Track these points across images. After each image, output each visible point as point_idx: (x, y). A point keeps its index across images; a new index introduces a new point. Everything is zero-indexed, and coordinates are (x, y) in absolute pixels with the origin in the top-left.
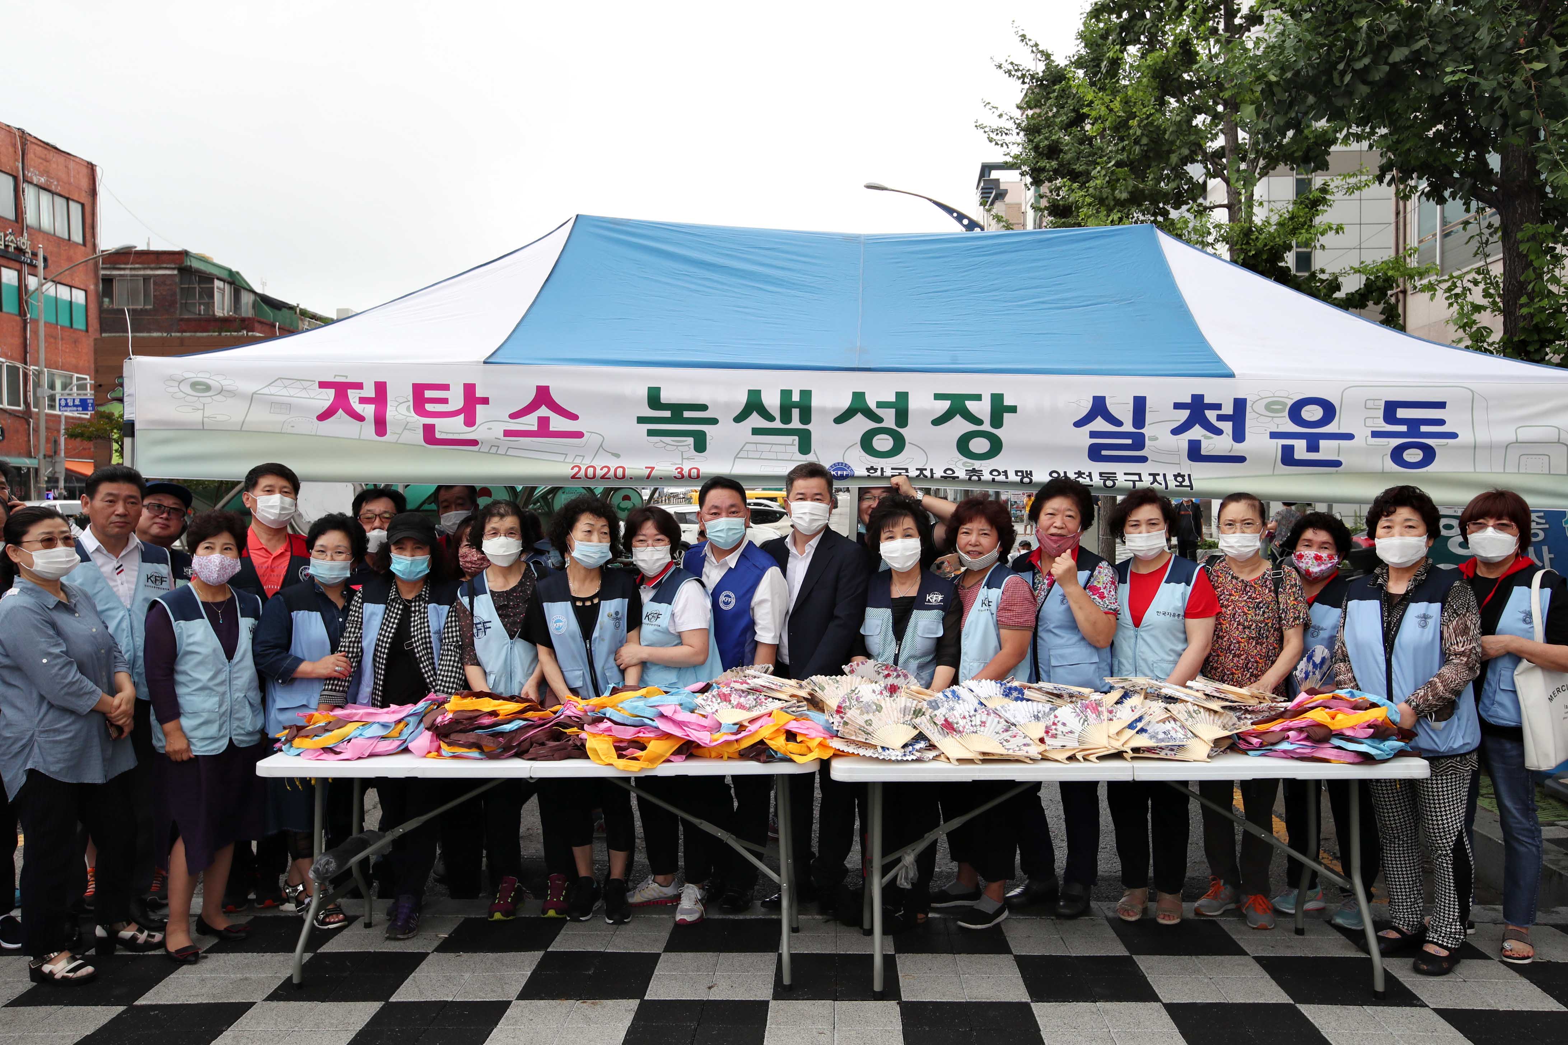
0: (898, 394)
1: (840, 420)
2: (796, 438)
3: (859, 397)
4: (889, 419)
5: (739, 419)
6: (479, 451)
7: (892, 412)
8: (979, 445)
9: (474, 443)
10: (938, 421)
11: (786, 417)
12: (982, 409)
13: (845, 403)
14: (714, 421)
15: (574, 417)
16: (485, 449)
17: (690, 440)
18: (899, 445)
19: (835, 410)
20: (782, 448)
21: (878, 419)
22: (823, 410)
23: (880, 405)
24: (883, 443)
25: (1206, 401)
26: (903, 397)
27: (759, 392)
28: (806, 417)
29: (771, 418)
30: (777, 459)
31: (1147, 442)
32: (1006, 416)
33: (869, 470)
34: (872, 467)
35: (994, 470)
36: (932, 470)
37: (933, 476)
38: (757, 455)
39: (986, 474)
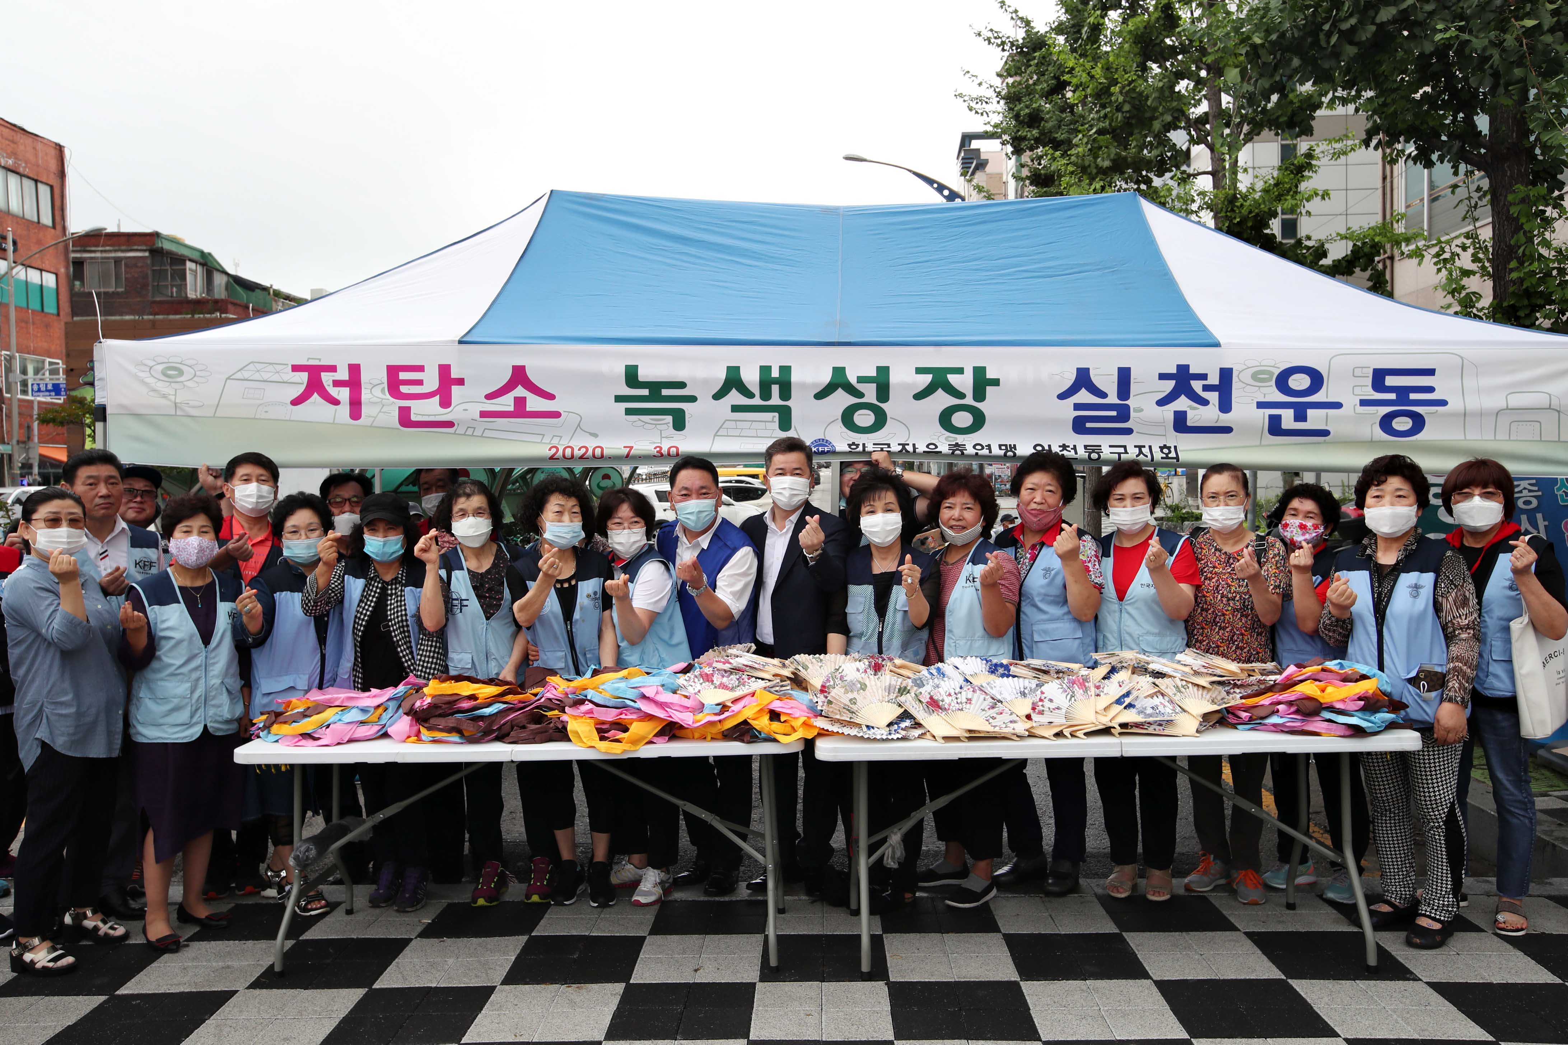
0: (879, 369)
1: (820, 396)
2: (777, 414)
3: (839, 371)
4: (870, 394)
5: (718, 396)
6: (455, 433)
7: (873, 387)
8: (962, 419)
9: (450, 424)
10: (920, 396)
11: (766, 394)
12: (964, 382)
13: (826, 378)
14: (692, 399)
15: (550, 397)
16: (460, 430)
17: (669, 419)
18: (881, 420)
19: (814, 385)
20: (762, 425)
21: (860, 395)
22: (803, 386)
23: (861, 380)
24: (864, 418)
25: (1191, 371)
26: (883, 371)
27: (737, 369)
28: (786, 393)
29: (750, 395)
30: (757, 437)
31: (1132, 414)
32: (989, 389)
33: (850, 445)
34: (853, 443)
35: (978, 445)
36: (914, 445)
37: (915, 451)
38: (737, 432)
39: (969, 448)
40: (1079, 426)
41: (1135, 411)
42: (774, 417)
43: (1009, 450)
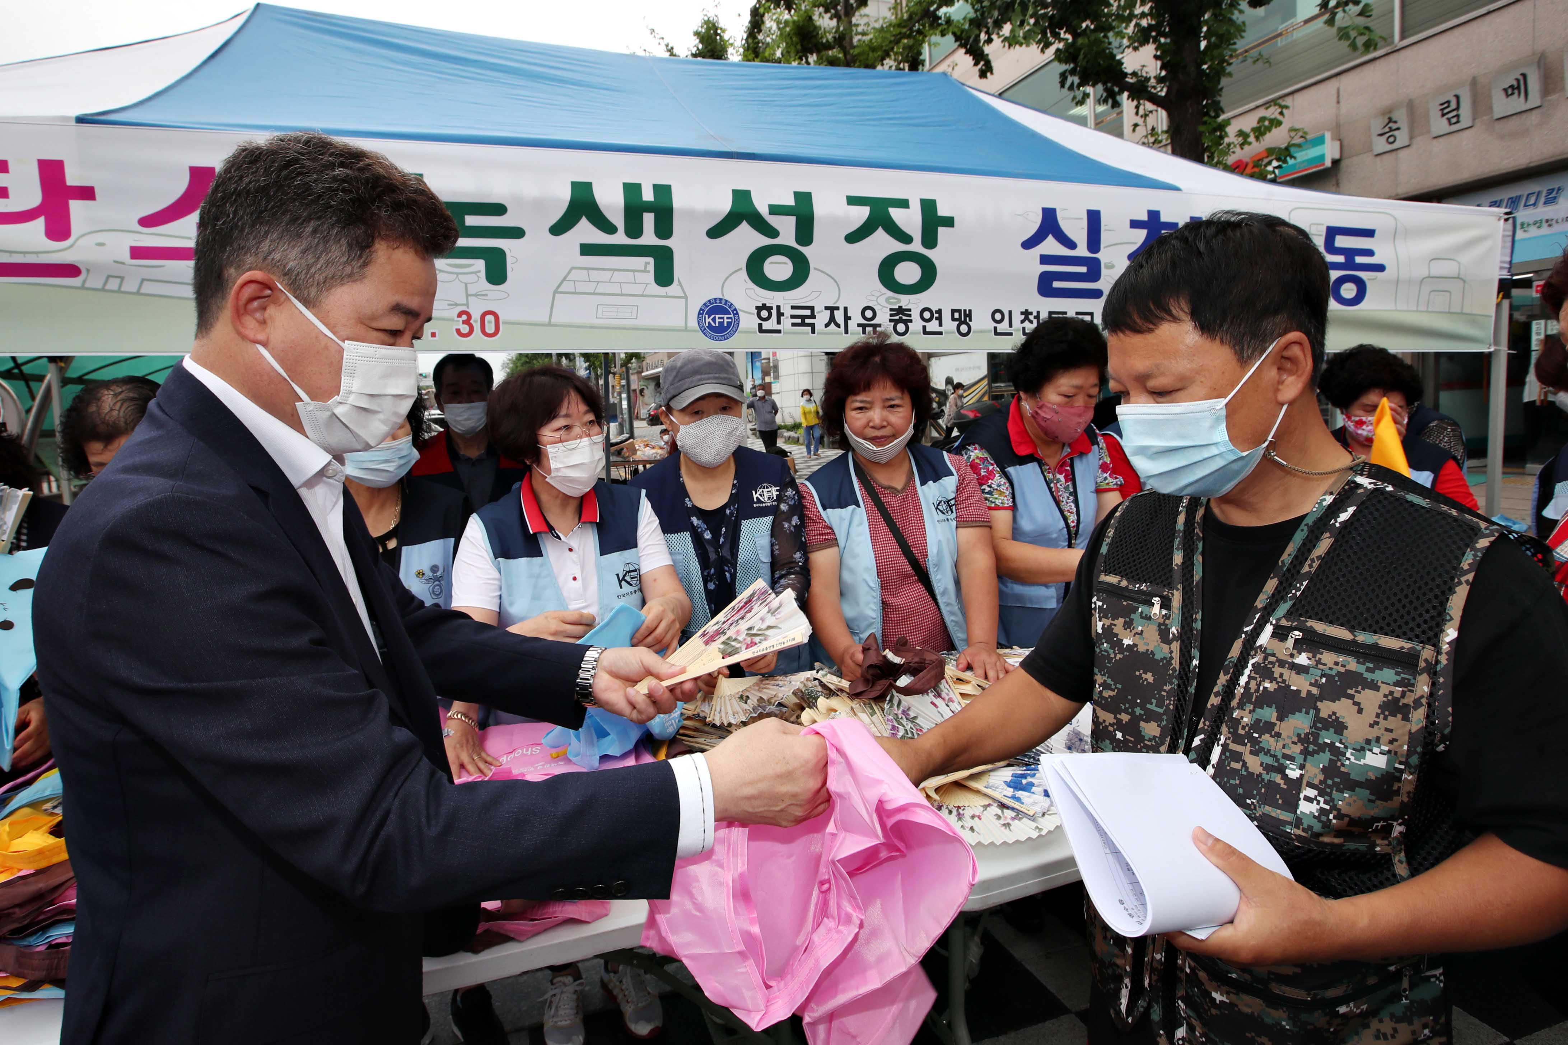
0: (797, 195)
1: (717, 232)
2: (651, 260)
3: (742, 197)
4: (787, 231)
5: (558, 229)
6: (83, 287)
7: (791, 220)
8: (907, 273)
9: (71, 270)
10: (854, 237)
11: (634, 228)
12: (909, 219)
13: (725, 205)
14: (517, 233)
16: (95, 282)
17: (480, 265)
18: (801, 271)
19: (708, 214)
20: (630, 276)
21: (772, 233)
22: (691, 214)
23: (775, 210)
24: (778, 268)
25: (1162, 218)
26: (804, 199)
27: (589, 185)
29: (610, 229)
30: (622, 295)
31: (1104, 271)
32: (942, 231)
33: (759, 309)
34: (764, 305)
35: (926, 309)
36: (846, 309)
37: (847, 318)
38: (590, 288)
39: (915, 315)
40: (1046, 286)
41: (1107, 267)
43: (963, 318)
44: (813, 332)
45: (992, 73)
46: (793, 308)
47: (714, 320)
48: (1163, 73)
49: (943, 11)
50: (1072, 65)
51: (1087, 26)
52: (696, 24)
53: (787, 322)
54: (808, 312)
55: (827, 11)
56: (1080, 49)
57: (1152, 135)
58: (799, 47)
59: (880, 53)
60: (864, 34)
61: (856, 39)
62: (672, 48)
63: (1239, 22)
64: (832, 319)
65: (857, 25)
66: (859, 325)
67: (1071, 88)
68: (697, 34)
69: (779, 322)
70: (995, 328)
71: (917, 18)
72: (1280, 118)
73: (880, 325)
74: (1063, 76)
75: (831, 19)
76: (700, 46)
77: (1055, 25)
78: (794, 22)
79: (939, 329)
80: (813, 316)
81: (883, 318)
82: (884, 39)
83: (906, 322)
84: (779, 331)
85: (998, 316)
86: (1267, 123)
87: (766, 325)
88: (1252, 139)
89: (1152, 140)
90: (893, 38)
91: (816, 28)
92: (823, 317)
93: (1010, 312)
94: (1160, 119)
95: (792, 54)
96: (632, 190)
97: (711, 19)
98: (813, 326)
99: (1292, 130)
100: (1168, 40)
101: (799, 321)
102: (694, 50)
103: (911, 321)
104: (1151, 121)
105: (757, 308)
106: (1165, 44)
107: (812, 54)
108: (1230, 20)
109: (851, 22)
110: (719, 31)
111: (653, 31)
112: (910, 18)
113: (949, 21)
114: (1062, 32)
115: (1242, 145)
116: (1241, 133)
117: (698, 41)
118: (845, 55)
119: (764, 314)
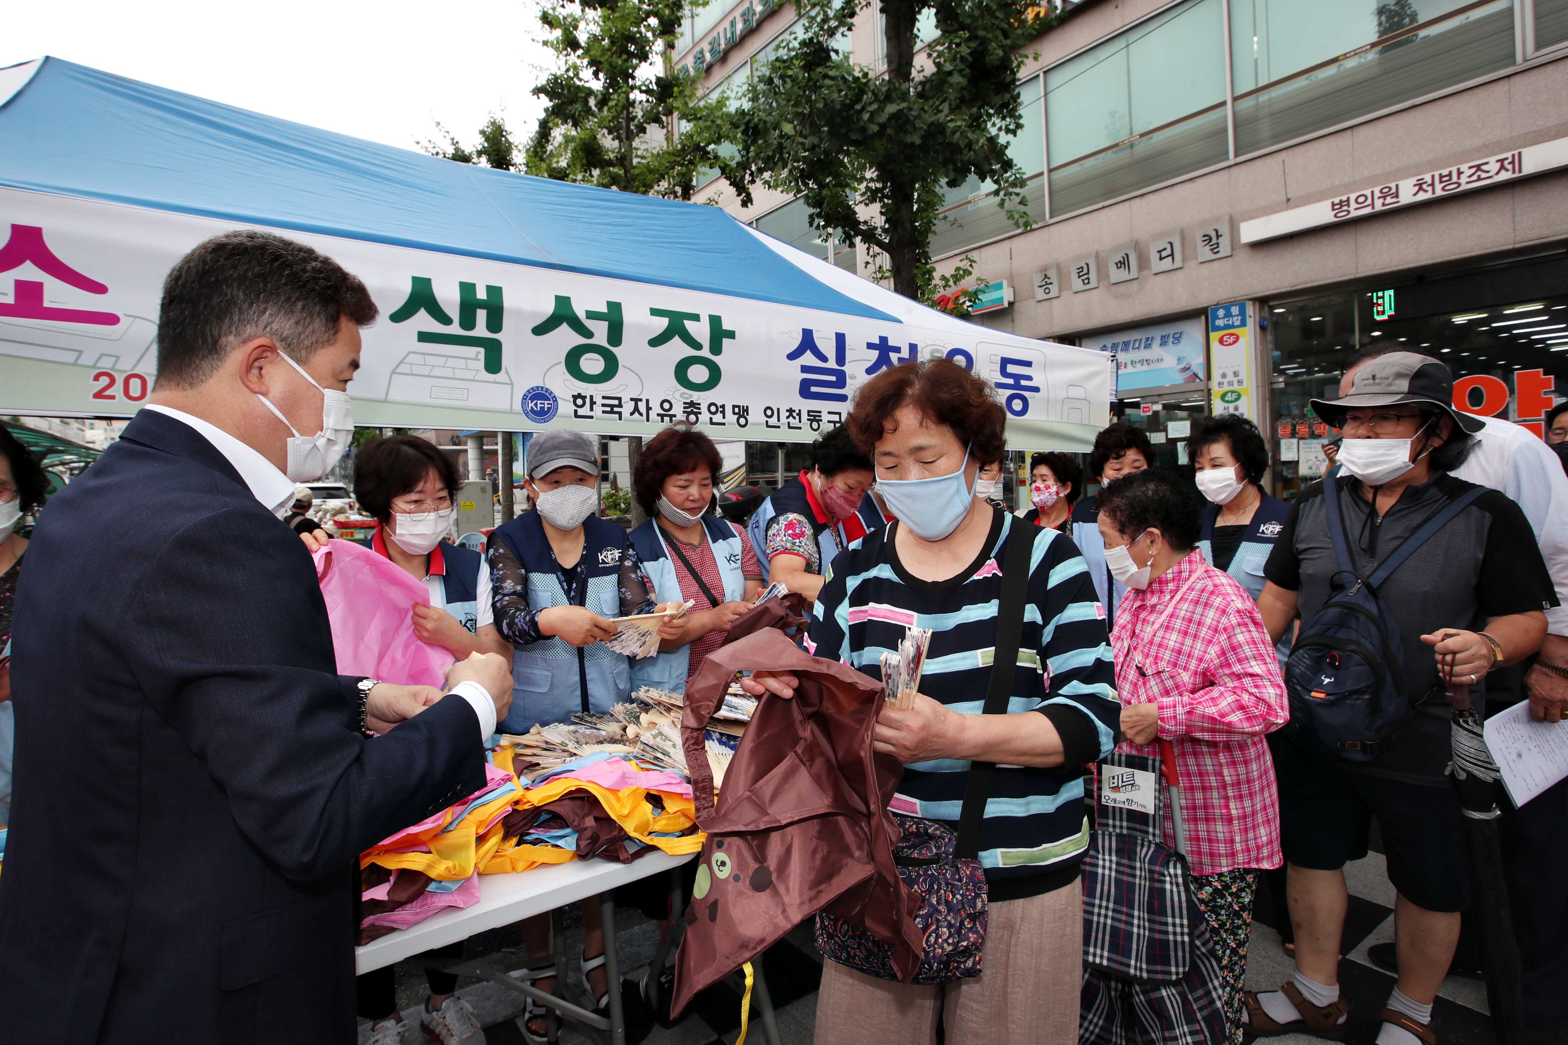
0: (610, 304)
1: (541, 330)
3: (563, 302)
4: (600, 332)
5: (398, 317)
7: (605, 325)
8: (698, 373)
10: (656, 342)
11: (468, 321)
12: (700, 330)
13: (548, 308)
15: (99, 289)
18: (611, 367)
19: (532, 316)
20: (462, 363)
21: (589, 334)
22: (519, 313)
23: (591, 315)
24: (592, 364)
25: (890, 343)
26: (615, 308)
27: (428, 281)
28: (495, 323)
29: (445, 320)
30: (455, 379)
31: (848, 381)
32: (726, 342)
33: (575, 397)
34: (579, 394)
35: (713, 404)
36: (647, 401)
37: (648, 409)
38: (425, 371)
39: (704, 408)
40: (805, 389)
41: (850, 378)
42: (478, 353)
43: (742, 412)
44: (620, 419)
45: (752, 204)
46: (604, 398)
47: (536, 405)
48: (887, 226)
49: (712, 147)
50: (818, 210)
51: (830, 181)
52: (483, 123)
53: (598, 410)
54: (616, 402)
55: (609, 133)
56: (824, 199)
57: (879, 272)
58: (584, 161)
59: (657, 176)
60: (643, 157)
61: (635, 161)
62: (457, 143)
63: (940, 194)
64: (636, 409)
65: (637, 149)
66: (658, 415)
67: (818, 228)
68: (483, 133)
69: (592, 410)
70: (767, 422)
71: (690, 150)
72: (970, 269)
73: (675, 416)
74: (812, 218)
75: (613, 139)
76: (486, 145)
77: (804, 176)
78: (581, 139)
79: (723, 421)
80: (620, 406)
81: (678, 410)
82: (660, 164)
83: (696, 414)
84: (592, 417)
85: (769, 412)
86: (961, 272)
87: (581, 412)
88: (951, 283)
89: (879, 276)
90: (668, 165)
91: (600, 147)
92: (628, 407)
93: (778, 410)
94: (885, 260)
95: (579, 167)
96: (467, 289)
97: (497, 121)
98: (620, 413)
99: (978, 279)
100: (890, 202)
101: (609, 409)
102: (480, 148)
103: (700, 413)
104: (878, 260)
105: (573, 396)
106: (888, 204)
107: (595, 168)
108: (934, 191)
109: (631, 145)
110: (504, 133)
111: (439, 124)
112: (683, 149)
113: (716, 157)
114: (811, 183)
115: (944, 287)
116: (943, 278)
117: (483, 139)
118: (626, 172)
119: (579, 402)
